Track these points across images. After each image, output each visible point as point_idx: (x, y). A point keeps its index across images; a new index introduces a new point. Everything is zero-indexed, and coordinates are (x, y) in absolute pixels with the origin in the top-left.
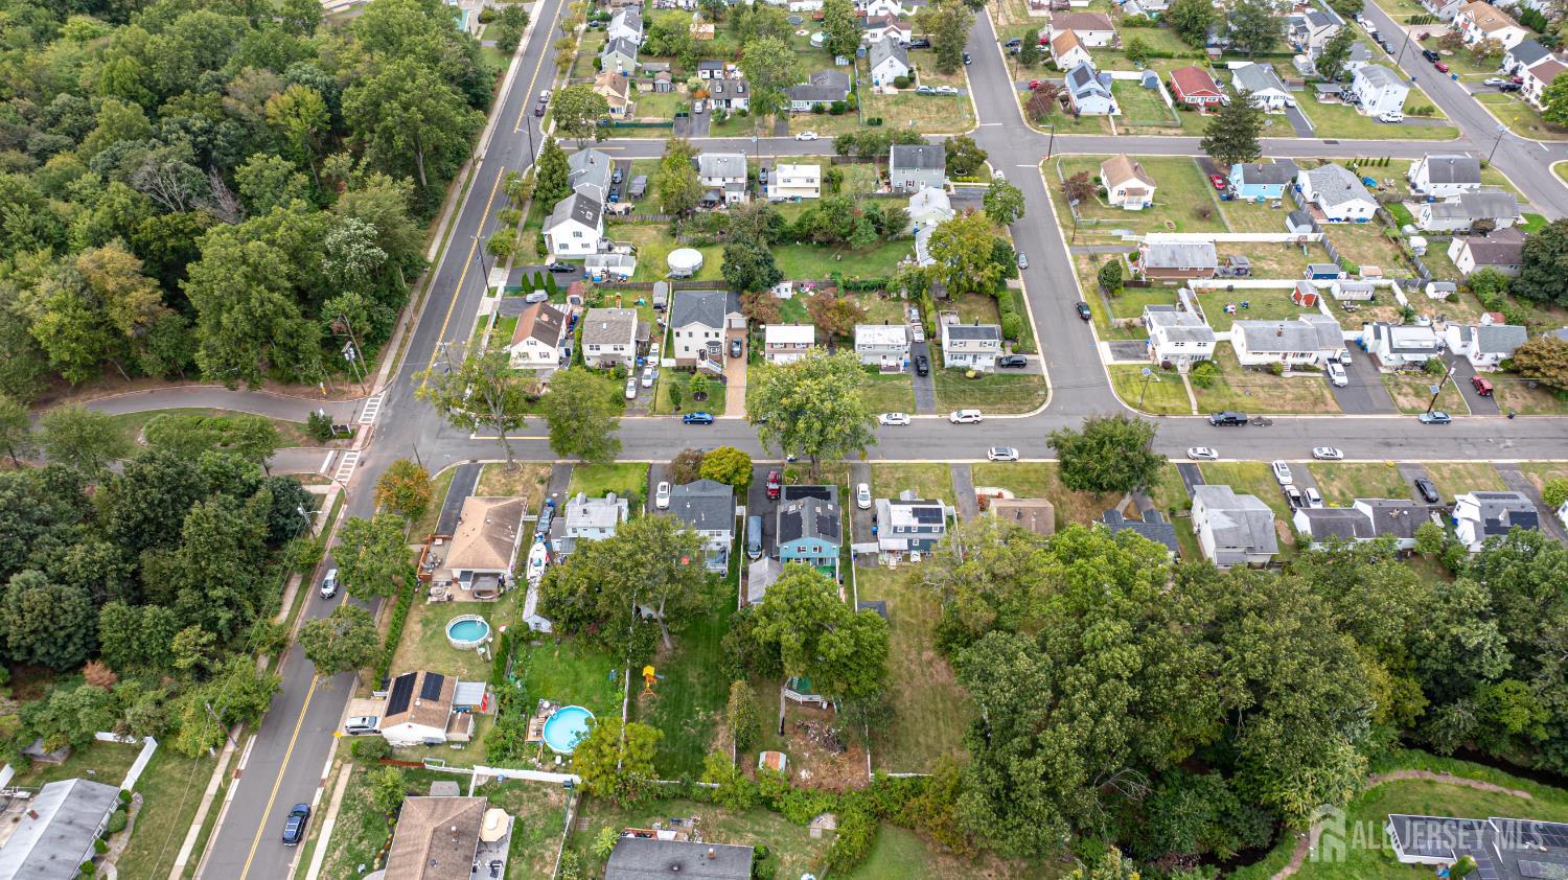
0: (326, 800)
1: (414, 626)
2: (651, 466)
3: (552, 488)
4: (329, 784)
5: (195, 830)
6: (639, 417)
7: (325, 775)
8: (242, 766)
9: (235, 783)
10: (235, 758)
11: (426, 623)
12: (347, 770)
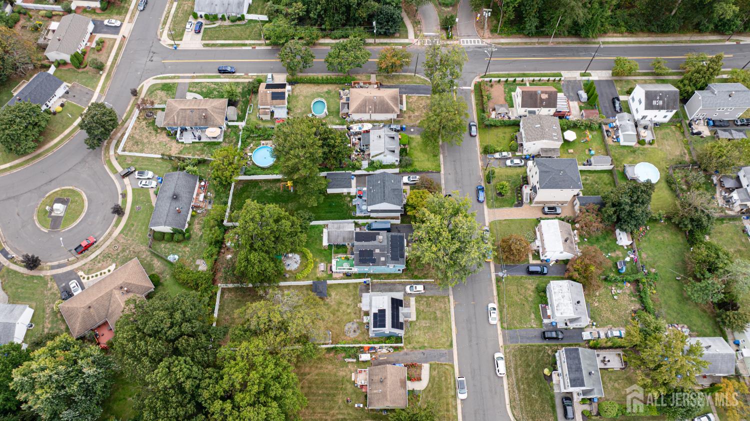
0: (238, 77)
1: (325, 88)
2: (439, 172)
3: (416, 128)
4: (246, 76)
5: (231, 42)
6: (480, 163)
7: (250, 74)
8: (257, 48)
9: (250, 48)
10: (260, 45)
11: (328, 92)
12: (251, 80)
